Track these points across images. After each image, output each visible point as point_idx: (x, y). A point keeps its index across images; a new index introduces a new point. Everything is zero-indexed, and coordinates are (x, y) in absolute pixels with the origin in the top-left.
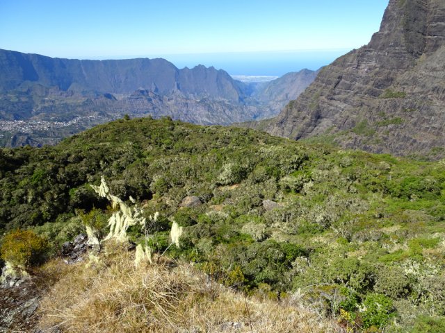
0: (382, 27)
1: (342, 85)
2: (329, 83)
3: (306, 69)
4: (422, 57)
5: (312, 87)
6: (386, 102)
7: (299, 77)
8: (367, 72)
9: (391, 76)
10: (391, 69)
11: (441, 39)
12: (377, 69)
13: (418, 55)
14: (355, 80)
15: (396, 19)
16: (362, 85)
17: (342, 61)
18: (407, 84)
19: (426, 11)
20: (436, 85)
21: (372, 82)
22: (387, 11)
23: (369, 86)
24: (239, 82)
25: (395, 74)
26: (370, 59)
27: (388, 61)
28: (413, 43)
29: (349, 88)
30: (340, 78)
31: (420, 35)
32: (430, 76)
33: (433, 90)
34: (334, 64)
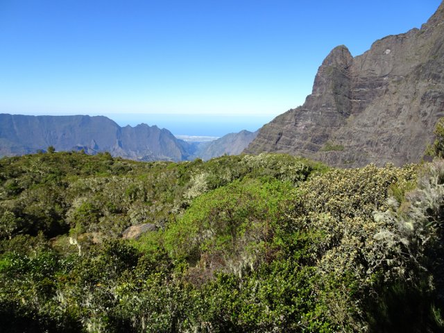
0: (314, 90)
1: (283, 140)
2: (270, 139)
3: (245, 131)
4: (350, 117)
5: (255, 143)
6: (327, 154)
7: (239, 137)
8: (304, 129)
9: (326, 133)
10: (326, 127)
11: (364, 102)
12: (314, 127)
13: (347, 115)
14: (294, 136)
15: (326, 84)
16: (301, 141)
17: (280, 120)
18: (343, 138)
19: (349, 79)
20: (369, 139)
21: (311, 138)
22: (317, 77)
23: (308, 142)
24: (182, 141)
25: (330, 131)
26: (306, 118)
27: (322, 119)
28: (341, 104)
29: (289, 143)
30: (281, 134)
31: (347, 98)
32: (363, 131)
33: (367, 144)
34: (274, 121)
